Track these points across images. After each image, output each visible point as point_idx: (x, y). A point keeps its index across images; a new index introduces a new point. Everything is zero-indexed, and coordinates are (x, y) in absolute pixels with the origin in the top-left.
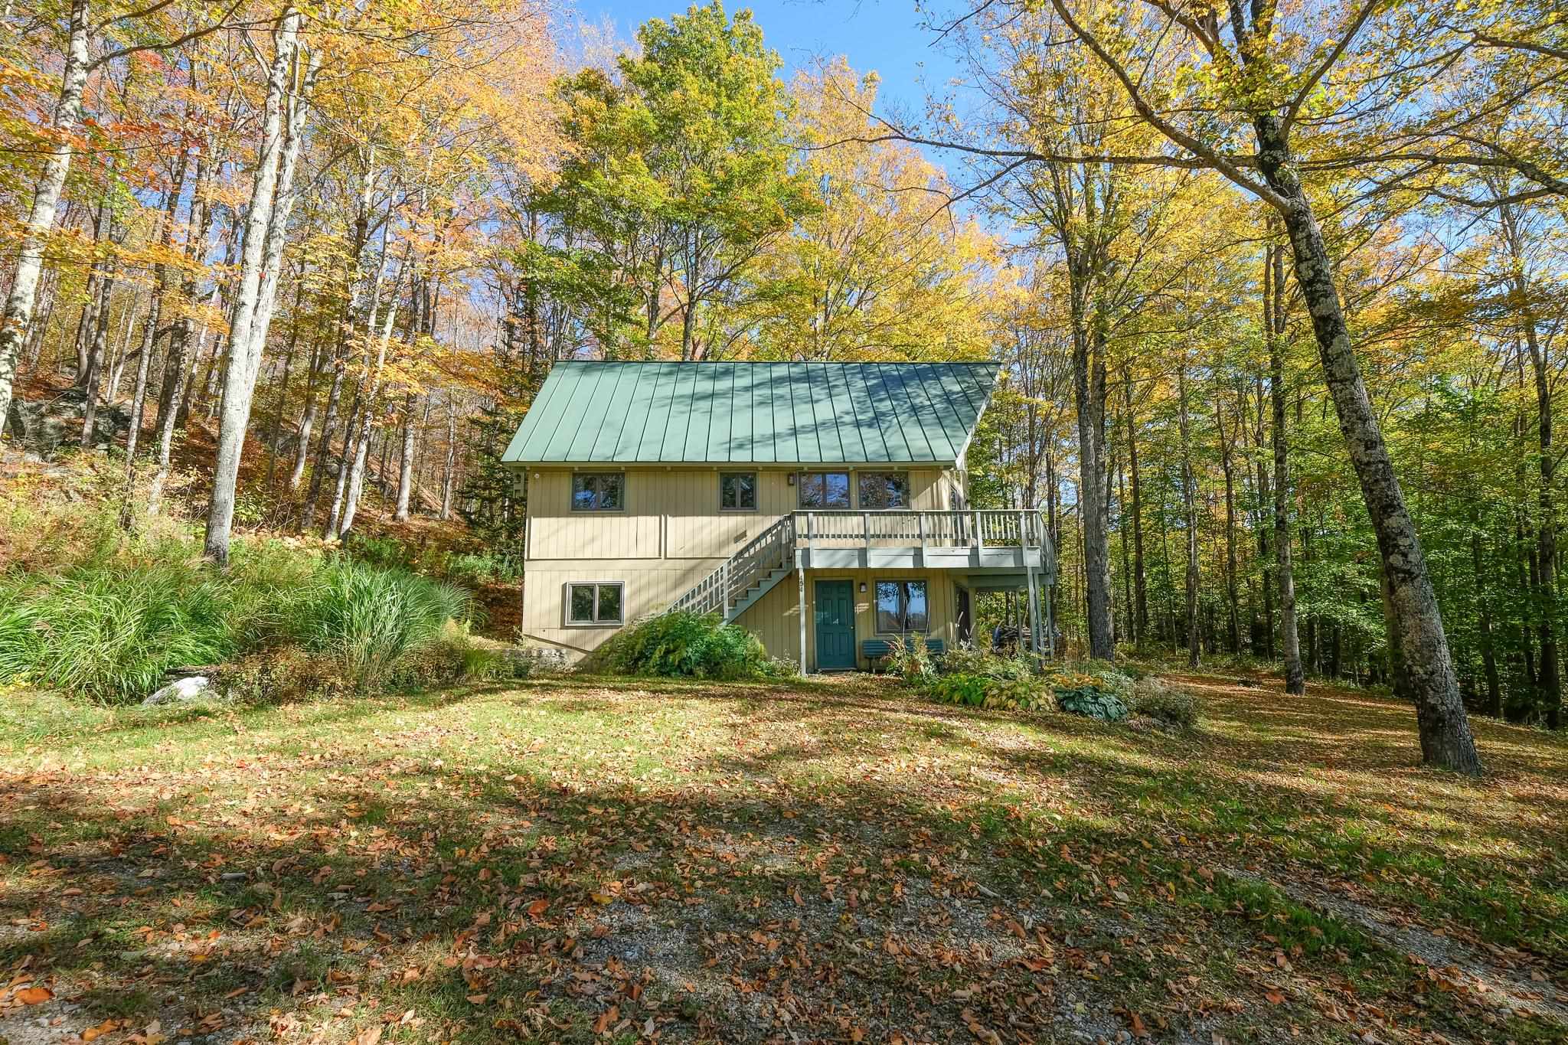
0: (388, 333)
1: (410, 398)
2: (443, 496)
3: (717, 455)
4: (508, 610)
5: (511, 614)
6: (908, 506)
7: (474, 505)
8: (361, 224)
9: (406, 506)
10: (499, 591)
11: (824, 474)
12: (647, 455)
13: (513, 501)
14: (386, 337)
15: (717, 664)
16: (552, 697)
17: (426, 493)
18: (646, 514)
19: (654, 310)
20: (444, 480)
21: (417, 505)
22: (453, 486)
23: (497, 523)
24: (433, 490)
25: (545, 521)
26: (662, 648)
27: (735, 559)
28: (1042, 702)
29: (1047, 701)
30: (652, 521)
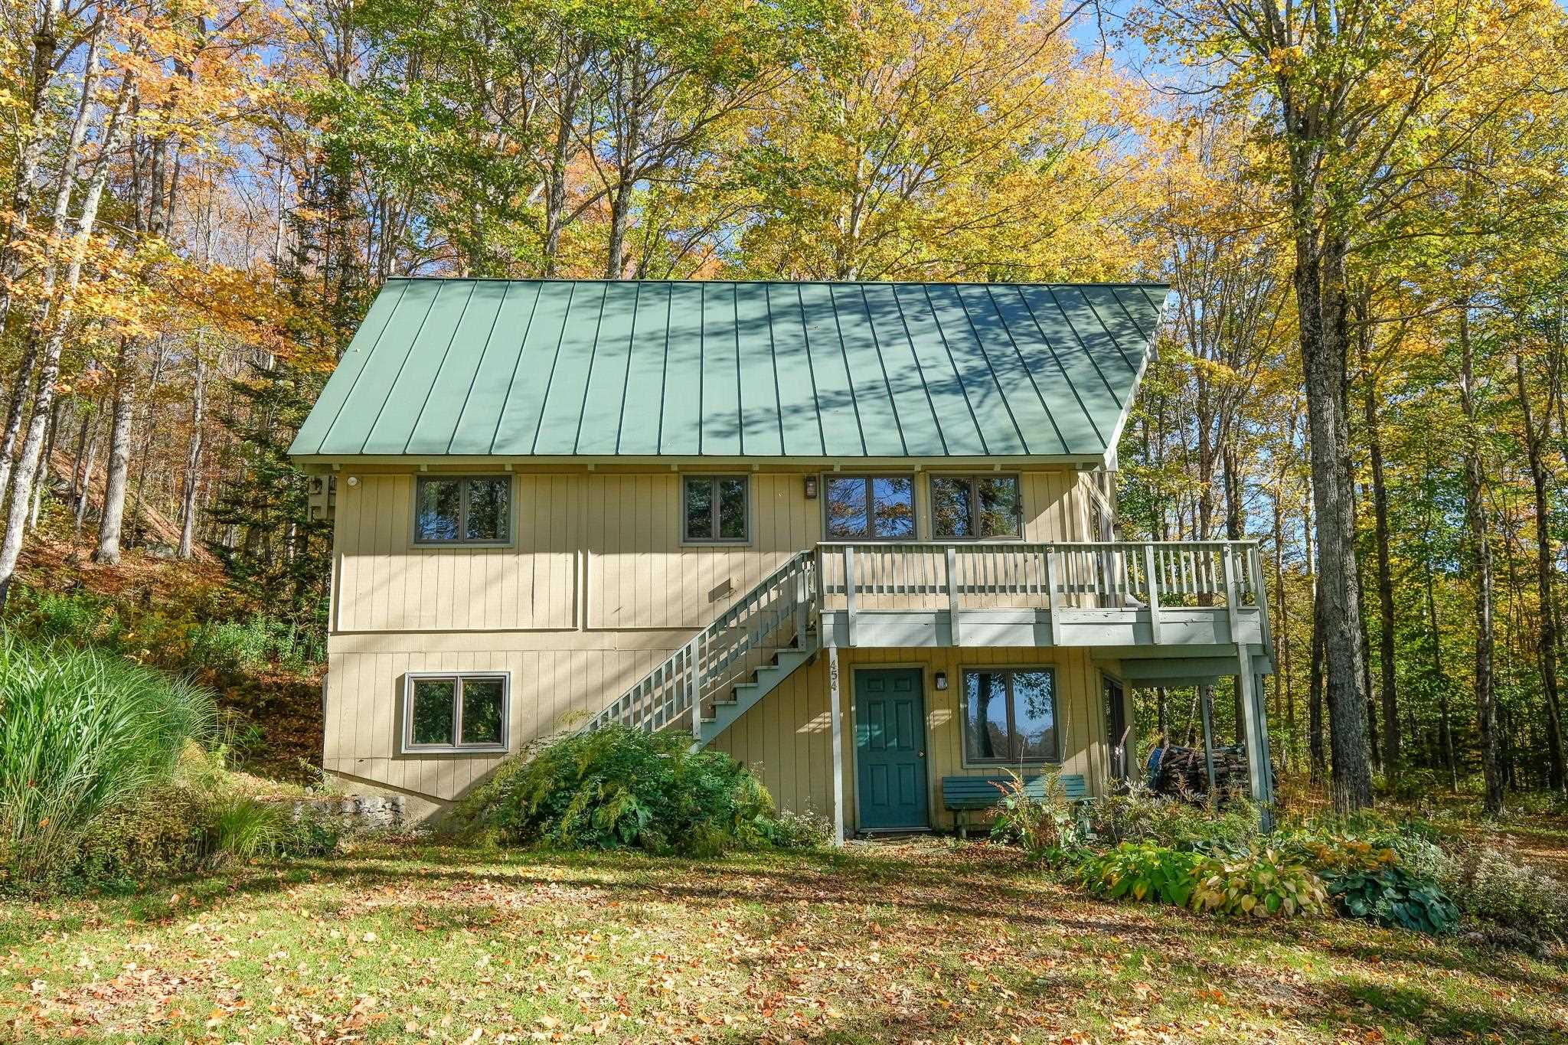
0: (88, 230)
1: (125, 344)
2: (182, 519)
3: (681, 444)
4: (296, 723)
5: (301, 731)
6: (1019, 534)
7: (235, 536)
8: (46, 42)
9: (117, 532)
10: (279, 687)
11: (869, 478)
12: (554, 442)
13: (307, 528)
14: (84, 236)
15: (685, 825)
16: (384, 898)
17: (152, 515)
18: (550, 550)
19: (554, 197)
20: (185, 493)
21: (135, 534)
22: (200, 502)
23: (277, 567)
24: (166, 511)
25: (366, 561)
26: (583, 797)
27: (713, 630)
28: (1304, 899)
29: (1312, 896)
30: (562, 562)
